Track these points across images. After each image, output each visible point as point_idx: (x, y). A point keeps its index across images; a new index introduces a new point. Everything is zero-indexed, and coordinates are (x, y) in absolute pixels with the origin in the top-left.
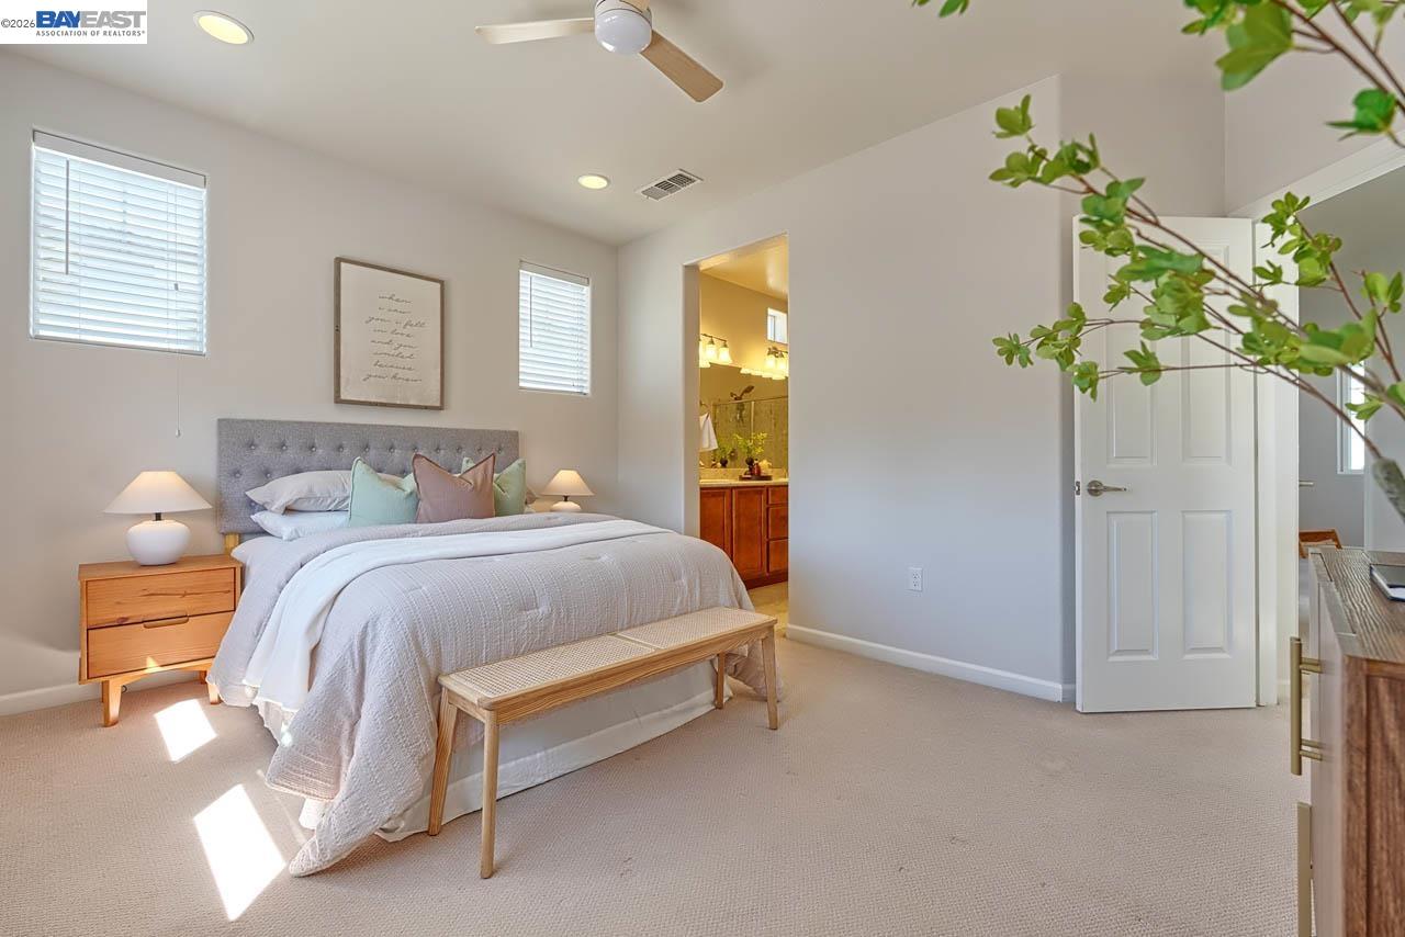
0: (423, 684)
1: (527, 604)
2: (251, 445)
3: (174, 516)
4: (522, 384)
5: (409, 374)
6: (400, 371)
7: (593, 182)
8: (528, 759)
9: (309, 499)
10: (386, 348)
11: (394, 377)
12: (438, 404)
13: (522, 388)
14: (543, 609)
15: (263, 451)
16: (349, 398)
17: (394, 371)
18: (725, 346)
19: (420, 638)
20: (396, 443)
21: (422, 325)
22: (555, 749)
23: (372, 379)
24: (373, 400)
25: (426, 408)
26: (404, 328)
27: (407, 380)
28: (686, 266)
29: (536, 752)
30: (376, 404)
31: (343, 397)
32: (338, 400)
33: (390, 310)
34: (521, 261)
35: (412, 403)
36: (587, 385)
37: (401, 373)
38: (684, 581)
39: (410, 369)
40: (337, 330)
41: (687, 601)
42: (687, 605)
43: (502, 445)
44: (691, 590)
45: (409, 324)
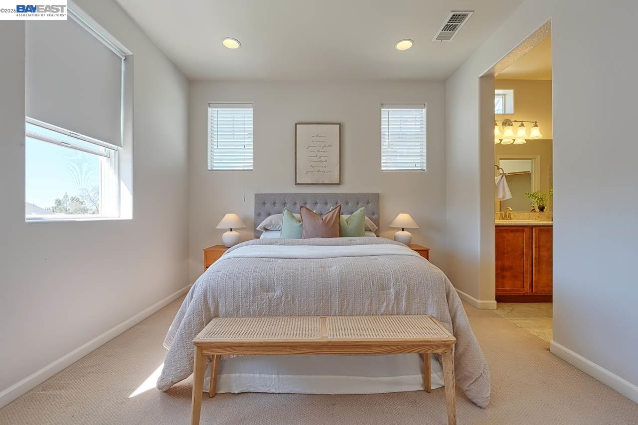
0: (204, 320)
1: (267, 289)
2: (264, 204)
3: (236, 229)
4: (383, 169)
5: (325, 169)
6: (321, 168)
7: (404, 45)
8: (267, 376)
9: (270, 225)
10: (315, 159)
11: (318, 171)
12: (338, 182)
13: (382, 171)
14: (278, 293)
15: (268, 206)
16: (300, 182)
17: (318, 169)
18: (536, 126)
19: (208, 297)
20: (318, 201)
21: (330, 146)
22: (285, 376)
23: (309, 173)
24: (310, 182)
25: (333, 184)
26: (323, 148)
27: (324, 172)
28: (481, 77)
29: (272, 374)
30: (311, 184)
31: (298, 182)
32: (296, 184)
33: (316, 142)
34: (382, 104)
35: (326, 182)
36: (425, 165)
37: (321, 169)
38: (392, 291)
39: (325, 167)
40: (296, 154)
41: (393, 306)
42: (393, 309)
43: (370, 201)
44: (398, 299)
45: (325, 146)
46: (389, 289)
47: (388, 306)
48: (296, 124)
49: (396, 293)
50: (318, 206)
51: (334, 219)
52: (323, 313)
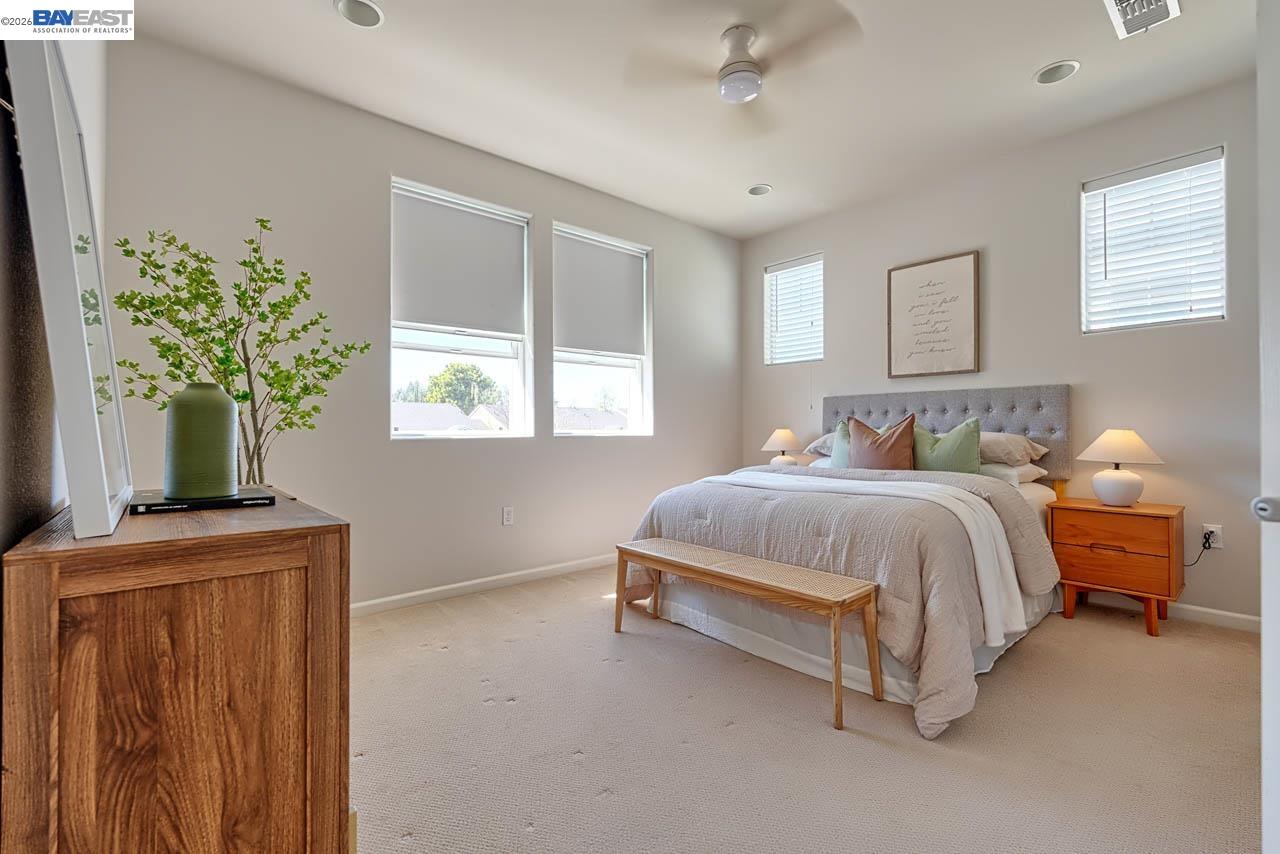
2: (837, 413)
4: (1085, 328)
5: (944, 346)
6: (936, 345)
10: (925, 328)
11: (931, 350)
13: (1084, 332)
15: (842, 416)
16: (897, 373)
17: (931, 347)
21: (954, 299)
23: (913, 356)
24: (915, 372)
26: (940, 306)
27: (943, 350)
30: (916, 376)
31: (892, 373)
32: (890, 377)
33: (928, 295)
35: (946, 370)
36: (1222, 305)
37: (937, 346)
38: (829, 539)
39: (944, 341)
40: (889, 324)
41: (829, 559)
42: (828, 564)
43: (1043, 402)
44: (835, 553)
45: (945, 301)
46: (828, 536)
47: (821, 558)
48: (890, 272)
49: (834, 543)
50: (929, 415)
51: (893, 439)
52: (749, 551)
